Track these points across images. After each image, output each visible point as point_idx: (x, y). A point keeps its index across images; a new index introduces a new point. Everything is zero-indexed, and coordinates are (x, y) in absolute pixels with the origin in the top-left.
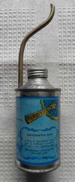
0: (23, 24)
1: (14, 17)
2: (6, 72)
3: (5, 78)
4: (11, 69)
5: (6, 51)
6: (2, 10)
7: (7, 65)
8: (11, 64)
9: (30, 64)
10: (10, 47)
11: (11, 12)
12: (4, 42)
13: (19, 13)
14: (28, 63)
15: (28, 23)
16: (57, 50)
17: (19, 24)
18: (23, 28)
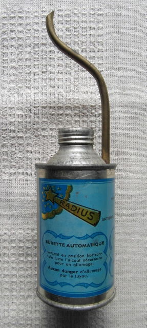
0: (83, 35)
1: (67, 22)
2: (53, 119)
3: (51, 129)
4: (61, 115)
5: (52, 83)
6: (44, 9)
7: (54, 107)
8: (61, 105)
9: (95, 106)
10: (59, 75)
11: (60, 13)
12: (48, 66)
13: (75, 14)
14: (92, 104)
15: (92, 33)
16: (143, 81)
17: (75, 36)
18: (83, 42)
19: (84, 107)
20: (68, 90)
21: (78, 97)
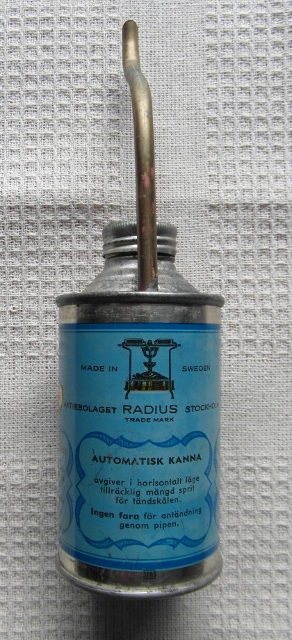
0: (78, 62)
1: (45, 34)
2: (16, 233)
3: (13, 254)
4: (32, 224)
5: (15, 159)
7: (18, 207)
8: (32, 204)
9: (101, 206)
10: (29, 142)
11: (31, 16)
12: (6, 125)
13: (62, 19)
14: (96, 202)
15: (96, 56)
16: (201, 157)
17: (61, 62)
18: (78, 76)
19: (79, 208)
20: (48, 172)
21: (67, 188)
